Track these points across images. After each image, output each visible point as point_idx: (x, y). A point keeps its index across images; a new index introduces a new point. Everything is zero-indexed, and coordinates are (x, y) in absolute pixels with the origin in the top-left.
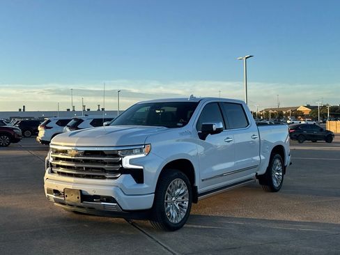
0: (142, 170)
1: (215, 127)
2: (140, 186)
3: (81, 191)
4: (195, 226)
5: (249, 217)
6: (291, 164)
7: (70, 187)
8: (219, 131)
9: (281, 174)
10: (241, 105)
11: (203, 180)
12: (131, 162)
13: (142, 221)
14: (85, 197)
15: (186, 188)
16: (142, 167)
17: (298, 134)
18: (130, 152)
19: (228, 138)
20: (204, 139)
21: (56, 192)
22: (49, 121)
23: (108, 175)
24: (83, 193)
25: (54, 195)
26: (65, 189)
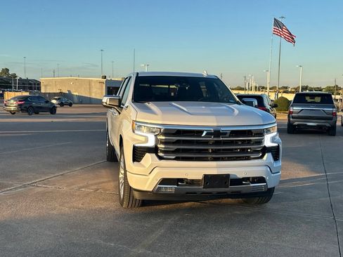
0: (278, 146)
24: (231, 177)
25: (178, 185)
26: (206, 176)
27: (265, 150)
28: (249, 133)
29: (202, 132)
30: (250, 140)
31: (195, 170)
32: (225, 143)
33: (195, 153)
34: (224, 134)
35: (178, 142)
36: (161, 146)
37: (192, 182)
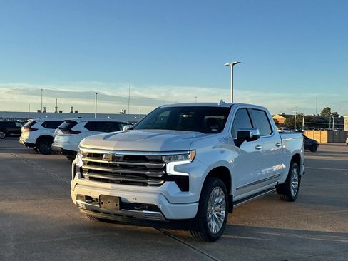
0: (187, 177)
1: (251, 134)
2: (184, 194)
3: (120, 198)
4: (232, 237)
5: (280, 227)
6: (304, 173)
7: (107, 193)
8: (255, 138)
9: (297, 183)
10: (265, 112)
11: (237, 189)
12: (176, 168)
13: (174, 231)
14: (124, 204)
15: (224, 196)
16: (187, 175)
18: (175, 158)
19: (258, 146)
20: (239, 146)
21: (88, 198)
22: (34, 123)
23: (149, 182)
25: (86, 202)
26: (101, 196)
29: (103, 155)
34: (118, 158)
36: (85, 167)
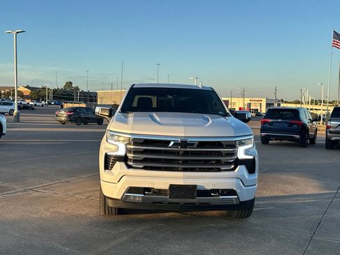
0: (254, 159)
3: (196, 185)
12: (247, 152)
17: (76, 117)
18: (242, 143)
24: (199, 188)
25: (144, 194)
26: (172, 186)
27: (238, 162)
28: (219, 144)
29: (169, 142)
30: (220, 152)
31: (161, 180)
32: (193, 153)
33: (163, 163)
34: (192, 144)
35: (145, 152)
36: (130, 156)
37: (159, 192)
